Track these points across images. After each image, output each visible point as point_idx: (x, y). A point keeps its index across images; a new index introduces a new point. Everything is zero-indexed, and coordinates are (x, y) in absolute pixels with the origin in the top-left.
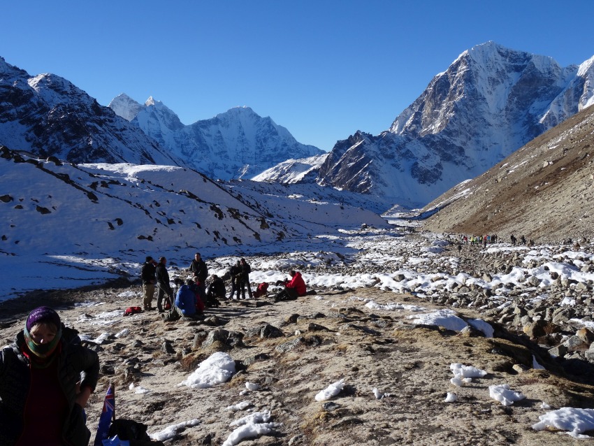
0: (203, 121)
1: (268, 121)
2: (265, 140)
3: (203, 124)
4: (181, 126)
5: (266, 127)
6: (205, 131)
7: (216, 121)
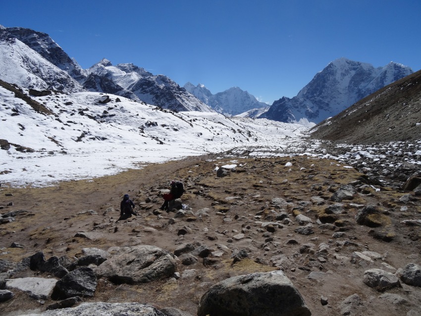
0: (220, 93)
1: (246, 93)
2: (245, 100)
3: (219, 94)
4: (211, 95)
5: (245, 95)
6: (221, 97)
7: (225, 93)
